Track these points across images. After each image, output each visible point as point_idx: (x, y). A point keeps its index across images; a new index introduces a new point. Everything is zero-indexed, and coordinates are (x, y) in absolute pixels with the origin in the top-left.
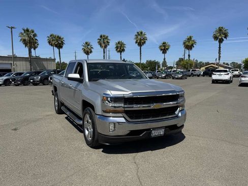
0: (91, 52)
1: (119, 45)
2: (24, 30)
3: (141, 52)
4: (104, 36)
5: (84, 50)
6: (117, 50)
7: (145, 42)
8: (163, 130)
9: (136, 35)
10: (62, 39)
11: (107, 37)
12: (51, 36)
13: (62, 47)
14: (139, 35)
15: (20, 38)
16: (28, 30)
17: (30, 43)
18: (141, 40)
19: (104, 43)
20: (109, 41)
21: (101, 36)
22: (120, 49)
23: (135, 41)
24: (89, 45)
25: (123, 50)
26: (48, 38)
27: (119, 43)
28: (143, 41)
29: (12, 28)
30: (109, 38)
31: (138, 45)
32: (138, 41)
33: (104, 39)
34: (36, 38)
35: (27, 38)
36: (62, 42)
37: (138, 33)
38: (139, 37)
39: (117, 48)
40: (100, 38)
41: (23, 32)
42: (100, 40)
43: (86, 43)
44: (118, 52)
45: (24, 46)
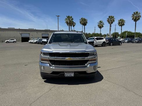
0: (103, 26)
1: (121, 22)
2: (67, 17)
3: (136, 25)
4: (111, 17)
5: (99, 26)
6: (119, 24)
7: (139, 19)
8: (73, 74)
9: (133, 14)
10: (86, 20)
11: (113, 17)
12: (81, 19)
13: (86, 25)
14: (135, 14)
15: (65, 21)
16: (69, 17)
17: (70, 23)
18: (136, 17)
19: (111, 20)
20: (114, 19)
21: (109, 17)
22: (121, 24)
23: (132, 18)
24: (102, 23)
25: (123, 24)
26: (80, 20)
27: (121, 20)
28: (137, 18)
29: (58, 16)
30: (114, 17)
31: (134, 20)
32: (134, 18)
33: (111, 18)
34: (73, 20)
35: (68, 21)
36: (86, 22)
37: (134, 13)
38: (135, 15)
39: (119, 23)
40: (108, 18)
41: (67, 18)
42: (109, 19)
43: (100, 22)
44: (120, 26)
45: (67, 25)
